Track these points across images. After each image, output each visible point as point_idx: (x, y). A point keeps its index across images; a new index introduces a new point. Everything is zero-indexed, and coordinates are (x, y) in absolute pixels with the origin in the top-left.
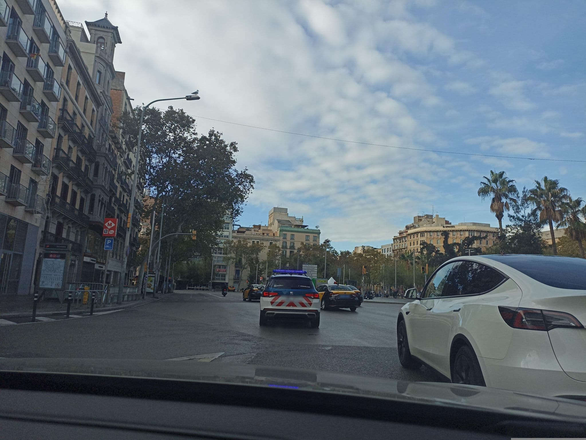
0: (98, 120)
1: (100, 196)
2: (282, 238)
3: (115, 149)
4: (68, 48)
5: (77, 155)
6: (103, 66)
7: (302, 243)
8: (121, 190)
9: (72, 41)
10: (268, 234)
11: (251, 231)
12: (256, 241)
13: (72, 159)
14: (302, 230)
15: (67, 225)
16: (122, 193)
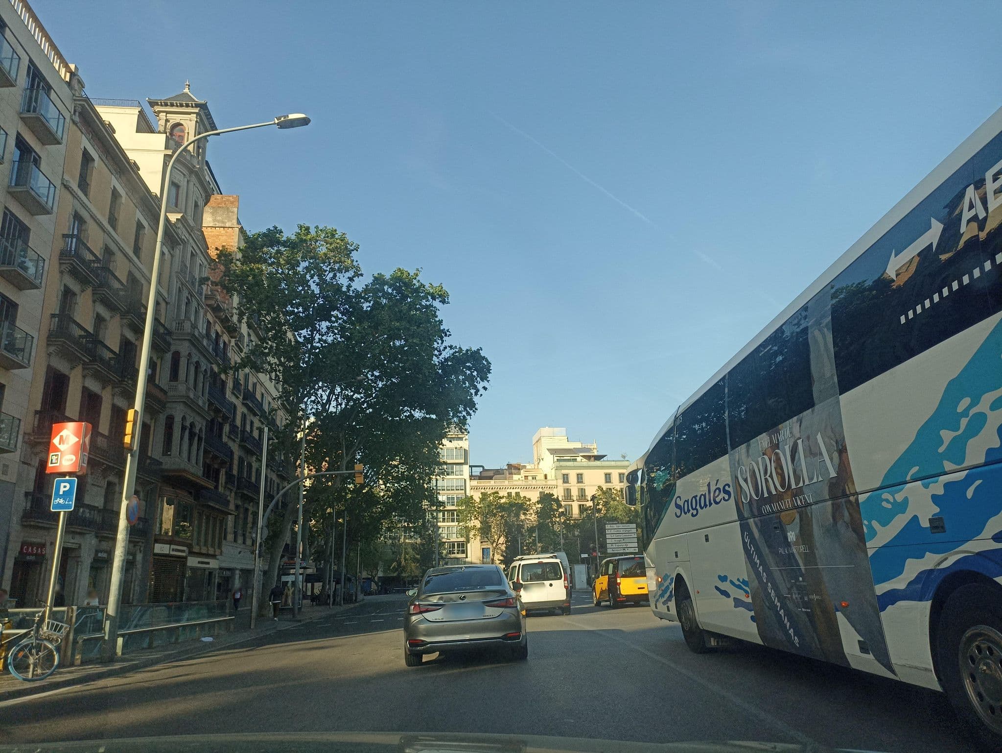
0: (174, 274)
1: (184, 418)
2: (560, 481)
3: (223, 333)
4: (77, 114)
5: (122, 335)
6: (182, 172)
7: (600, 488)
8: (245, 410)
9: (85, 101)
10: (534, 478)
11: (503, 474)
12: (513, 492)
13: (108, 343)
14: (597, 463)
15: (104, 478)
16: (248, 417)
